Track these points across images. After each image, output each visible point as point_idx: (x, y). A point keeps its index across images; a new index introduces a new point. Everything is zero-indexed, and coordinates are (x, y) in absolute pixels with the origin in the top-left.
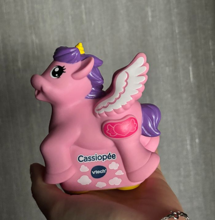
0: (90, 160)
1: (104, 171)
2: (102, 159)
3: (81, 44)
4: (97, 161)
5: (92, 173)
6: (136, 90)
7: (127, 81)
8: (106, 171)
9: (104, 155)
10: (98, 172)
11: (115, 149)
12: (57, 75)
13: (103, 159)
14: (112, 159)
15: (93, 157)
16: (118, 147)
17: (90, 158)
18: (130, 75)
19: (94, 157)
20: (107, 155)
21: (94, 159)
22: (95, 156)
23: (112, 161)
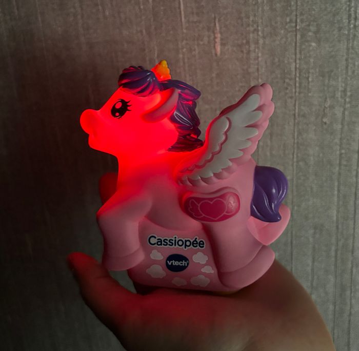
0: (166, 244)
1: (185, 264)
2: (184, 246)
3: (165, 63)
5: (167, 264)
7: (228, 133)
9: (187, 239)
10: (176, 263)
14: (198, 247)
15: (171, 241)
17: (166, 241)
20: (192, 241)
21: (172, 243)
23: (198, 251)
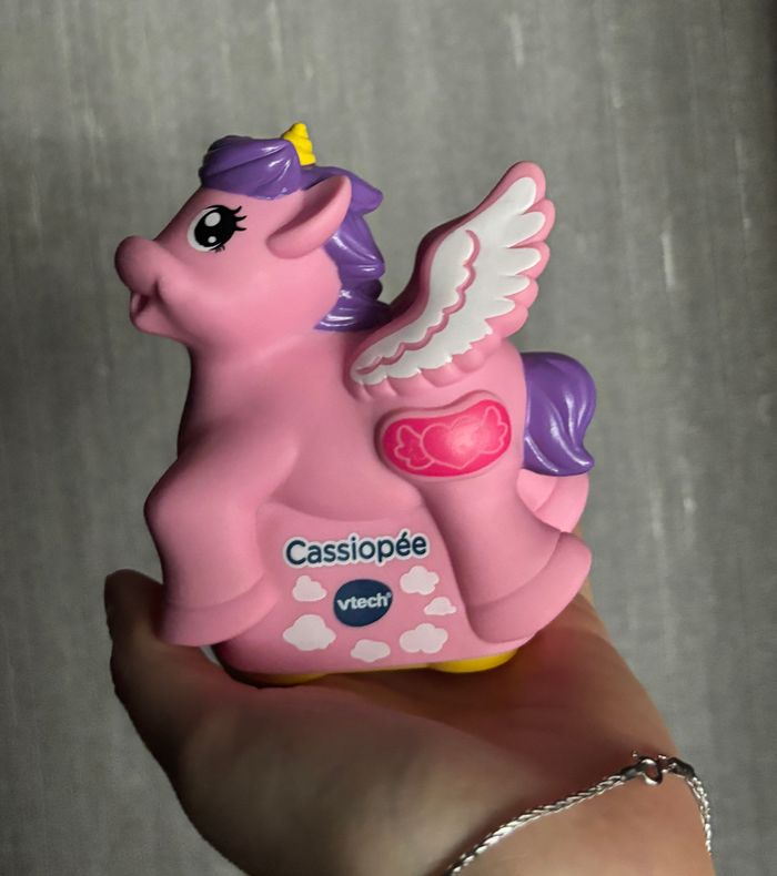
0: (330, 557)
1: (382, 601)
2: (376, 557)
4: (356, 562)
5: (337, 607)
6: (507, 297)
7: (475, 265)
8: (390, 601)
9: (382, 539)
10: (359, 603)
11: (425, 518)
12: (212, 239)
13: (381, 555)
14: (412, 554)
15: (344, 548)
16: (436, 509)
17: (330, 550)
18: (483, 244)
19: (347, 546)
20: (395, 542)
21: (347, 553)
22: (349, 542)
23: (414, 563)
